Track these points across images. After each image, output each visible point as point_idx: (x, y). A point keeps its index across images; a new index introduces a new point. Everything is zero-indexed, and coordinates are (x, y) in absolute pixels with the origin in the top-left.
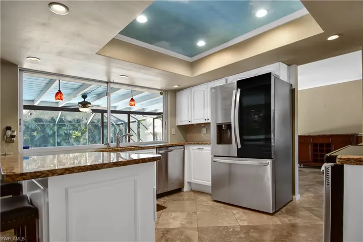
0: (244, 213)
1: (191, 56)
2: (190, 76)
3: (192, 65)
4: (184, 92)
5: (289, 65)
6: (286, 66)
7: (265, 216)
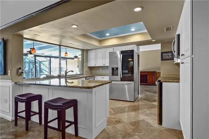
0: (124, 102)
1: (100, 38)
2: (99, 46)
3: (100, 41)
4: (91, 51)
5: (137, 46)
6: (136, 46)
7: (132, 103)
